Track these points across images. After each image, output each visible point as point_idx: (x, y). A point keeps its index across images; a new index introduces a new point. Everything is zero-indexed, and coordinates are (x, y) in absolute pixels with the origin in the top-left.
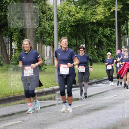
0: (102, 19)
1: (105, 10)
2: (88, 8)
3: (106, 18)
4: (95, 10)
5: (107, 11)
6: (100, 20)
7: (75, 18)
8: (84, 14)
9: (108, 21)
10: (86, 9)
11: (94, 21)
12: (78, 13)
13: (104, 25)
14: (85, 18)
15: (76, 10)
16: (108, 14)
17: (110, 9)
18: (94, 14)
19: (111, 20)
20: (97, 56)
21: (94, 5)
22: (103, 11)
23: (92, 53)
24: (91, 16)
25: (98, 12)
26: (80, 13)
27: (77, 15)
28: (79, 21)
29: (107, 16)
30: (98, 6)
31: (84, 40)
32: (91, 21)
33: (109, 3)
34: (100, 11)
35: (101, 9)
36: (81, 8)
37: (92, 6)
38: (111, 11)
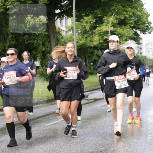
0: (97, 45)
1: (100, 38)
2: (87, 37)
3: (100, 43)
4: (93, 38)
5: (101, 38)
6: (96, 45)
7: (79, 44)
8: (85, 41)
9: (101, 46)
10: (86, 38)
11: (92, 46)
12: (81, 40)
13: (99, 48)
14: (86, 44)
15: (79, 38)
16: (102, 41)
17: (103, 38)
18: (92, 41)
19: (104, 45)
20: (93, 70)
21: (92, 35)
22: (98, 39)
23: (90, 68)
24: (90, 42)
25: (95, 40)
26: (82, 40)
27: (80, 42)
28: (82, 46)
29: (101, 43)
30: (94, 35)
31: (84, 59)
32: (90, 46)
33: (102, 33)
34: (96, 39)
35: (97, 37)
36: (83, 37)
37: (90, 35)
38: (104, 39)
